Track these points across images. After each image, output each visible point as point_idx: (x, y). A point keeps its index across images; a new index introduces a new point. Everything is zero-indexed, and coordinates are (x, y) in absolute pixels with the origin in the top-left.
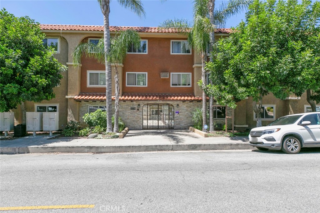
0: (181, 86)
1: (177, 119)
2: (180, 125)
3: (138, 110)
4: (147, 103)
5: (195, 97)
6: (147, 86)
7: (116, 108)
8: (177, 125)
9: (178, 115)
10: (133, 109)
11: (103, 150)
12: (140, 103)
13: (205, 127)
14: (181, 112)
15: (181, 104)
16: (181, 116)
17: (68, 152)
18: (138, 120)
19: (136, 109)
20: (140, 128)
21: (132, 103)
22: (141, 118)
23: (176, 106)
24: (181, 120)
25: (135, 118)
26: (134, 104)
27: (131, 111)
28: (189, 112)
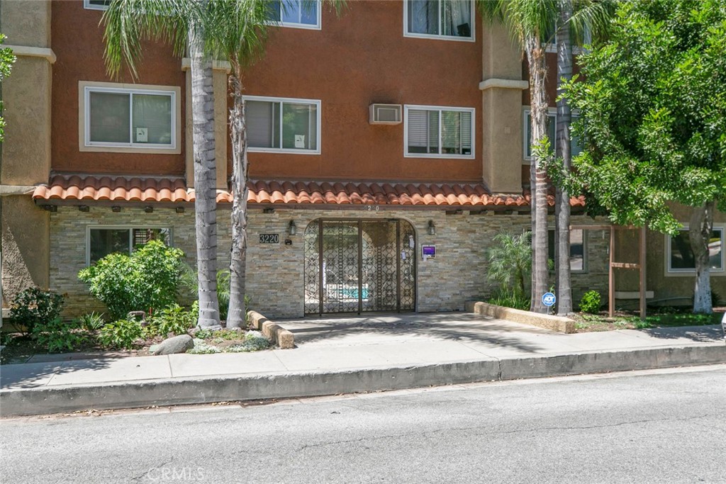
0: (441, 155)
1: (429, 276)
2: (438, 297)
3: (289, 242)
4: (320, 216)
5: (489, 194)
6: (318, 152)
7: (239, 235)
8: (427, 296)
9: (431, 262)
10: (268, 238)
11: (265, 392)
12: (295, 217)
13: (547, 299)
14: (441, 251)
15: (441, 220)
16: (441, 265)
17: (134, 406)
18: (289, 283)
19: (281, 238)
20: (295, 312)
21: (265, 218)
22: (297, 273)
23: (422, 227)
24: (442, 278)
25: (275, 276)
26: (272, 222)
27: (261, 248)
28: (469, 250)
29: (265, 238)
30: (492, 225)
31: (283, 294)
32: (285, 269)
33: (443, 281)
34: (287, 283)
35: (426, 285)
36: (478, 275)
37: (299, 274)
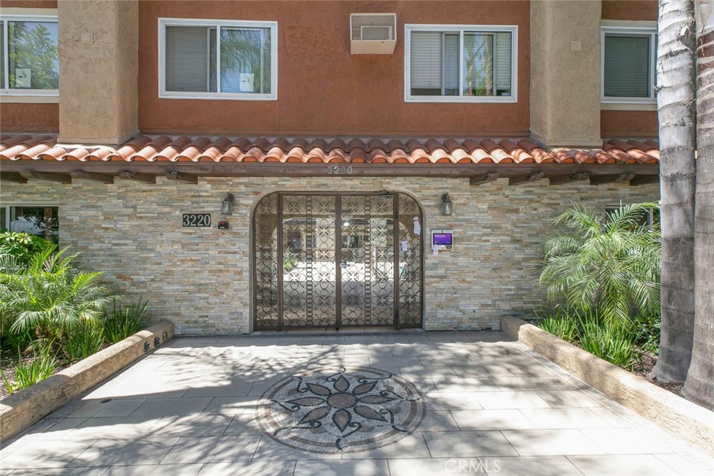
0: (462, 98)
1: (442, 277)
2: (457, 309)
3: (224, 225)
4: (273, 189)
6: (273, 96)
8: (440, 306)
9: (447, 256)
10: (195, 220)
12: (235, 190)
14: (462, 240)
15: (460, 190)
16: (462, 261)
18: (227, 285)
19: (215, 220)
20: (235, 327)
21: (191, 190)
22: (239, 270)
23: (432, 204)
24: (464, 281)
25: (206, 273)
26: (202, 196)
27: (185, 233)
28: (509, 238)
29: (191, 220)
30: (546, 201)
31: (218, 301)
32: (219, 264)
33: (465, 285)
34: (223, 284)
35: (439, 291)
36: (522, 277)
37: (242, 271)
